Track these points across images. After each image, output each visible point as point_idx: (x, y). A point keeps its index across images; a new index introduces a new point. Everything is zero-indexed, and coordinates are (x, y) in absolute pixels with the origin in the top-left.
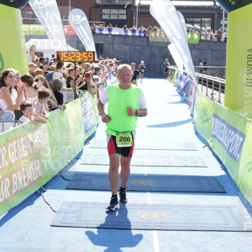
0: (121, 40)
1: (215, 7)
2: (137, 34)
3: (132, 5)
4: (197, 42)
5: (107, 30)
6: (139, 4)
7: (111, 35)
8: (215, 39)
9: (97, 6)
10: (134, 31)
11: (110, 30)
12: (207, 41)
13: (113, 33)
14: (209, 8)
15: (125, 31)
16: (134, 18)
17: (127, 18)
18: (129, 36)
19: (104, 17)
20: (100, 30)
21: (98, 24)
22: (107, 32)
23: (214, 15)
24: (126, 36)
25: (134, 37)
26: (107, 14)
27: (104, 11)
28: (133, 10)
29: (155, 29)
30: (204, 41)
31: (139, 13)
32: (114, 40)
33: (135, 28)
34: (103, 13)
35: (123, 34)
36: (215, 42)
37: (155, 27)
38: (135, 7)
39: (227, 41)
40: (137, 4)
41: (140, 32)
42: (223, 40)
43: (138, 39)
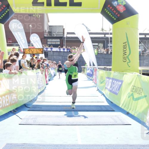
0: (57, 54)
1: (105, 38)
2: (66, 50)
3: (63, 37)
4: (97, 55)
5: (50, 49)
6: (66, 36)
7: (52, 51)
8: (105, 53)
9: (45, 38)
10: (64, 49)
11: (51, 49)
12: (101, 54)
13: (53, 50)
14: (102, 38)
15: (59, 49)
16: (64, 43)
17: (60, 43)
18: (61, 52)
19: (48, 43)
20: (47, 49)
21: (46, 46)
22: (50, 50)
23: (105, 41)
24: (60, 52)
25: (64, 52)
26: (50, 41)
27: (48, 40)
28: (63, 39)
29: (75, 48)
30: (100, 54)
31: (66, 41)
32: (54, 54)
33: (65, 48)
34: (48, 41)
35: (59, 50)
36: (106, 54)
37: (75, 47)
38: (64, 38)
39: (112, 53)
40: (65, 36)
41: (67, 50)
42: (109, 53)
43: (66, 53)
